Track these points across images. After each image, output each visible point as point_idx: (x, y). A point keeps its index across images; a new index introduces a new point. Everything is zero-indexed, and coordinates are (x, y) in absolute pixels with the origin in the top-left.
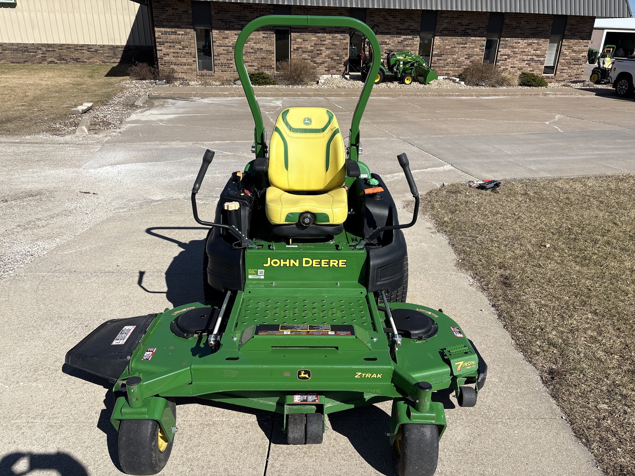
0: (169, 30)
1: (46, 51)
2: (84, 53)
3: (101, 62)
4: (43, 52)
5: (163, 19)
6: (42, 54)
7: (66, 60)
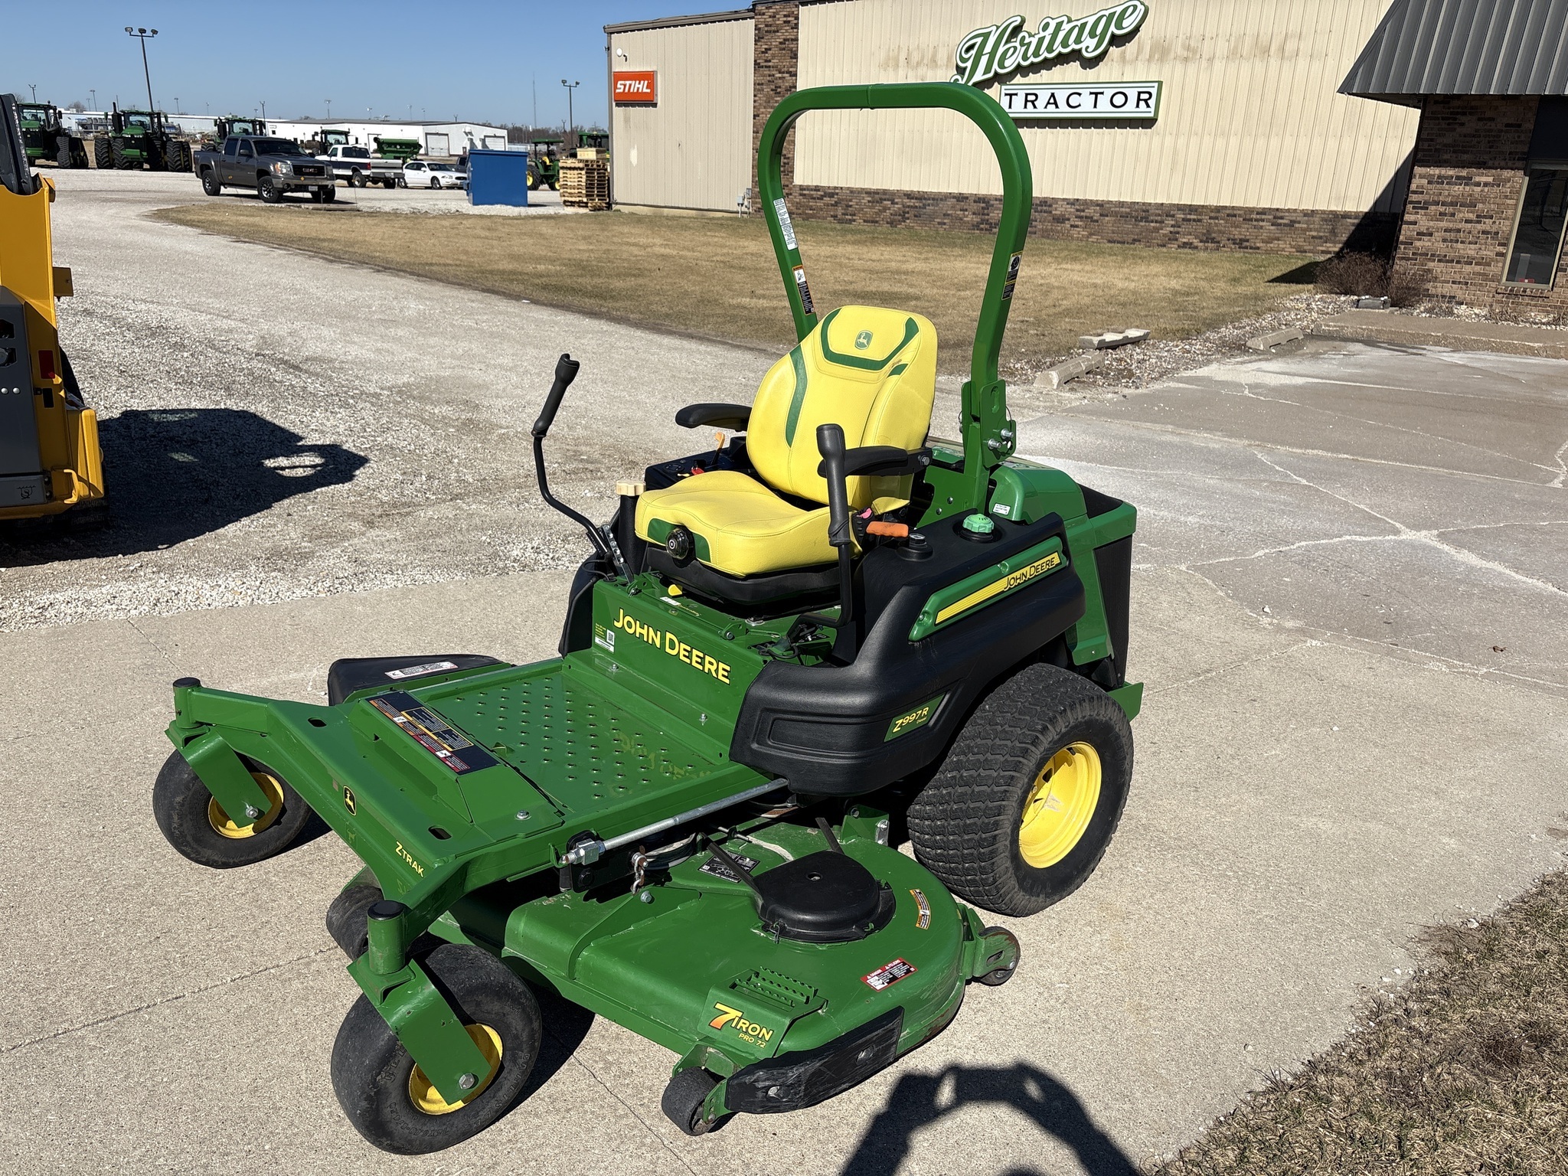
0: (1451, 172)
1: (1183, 220)
2: (1262, 227)
3: (1294, 250)
4: (1177, 221)
5: (1445, 145)
6: (1172, 226)
7: (1219, 242)
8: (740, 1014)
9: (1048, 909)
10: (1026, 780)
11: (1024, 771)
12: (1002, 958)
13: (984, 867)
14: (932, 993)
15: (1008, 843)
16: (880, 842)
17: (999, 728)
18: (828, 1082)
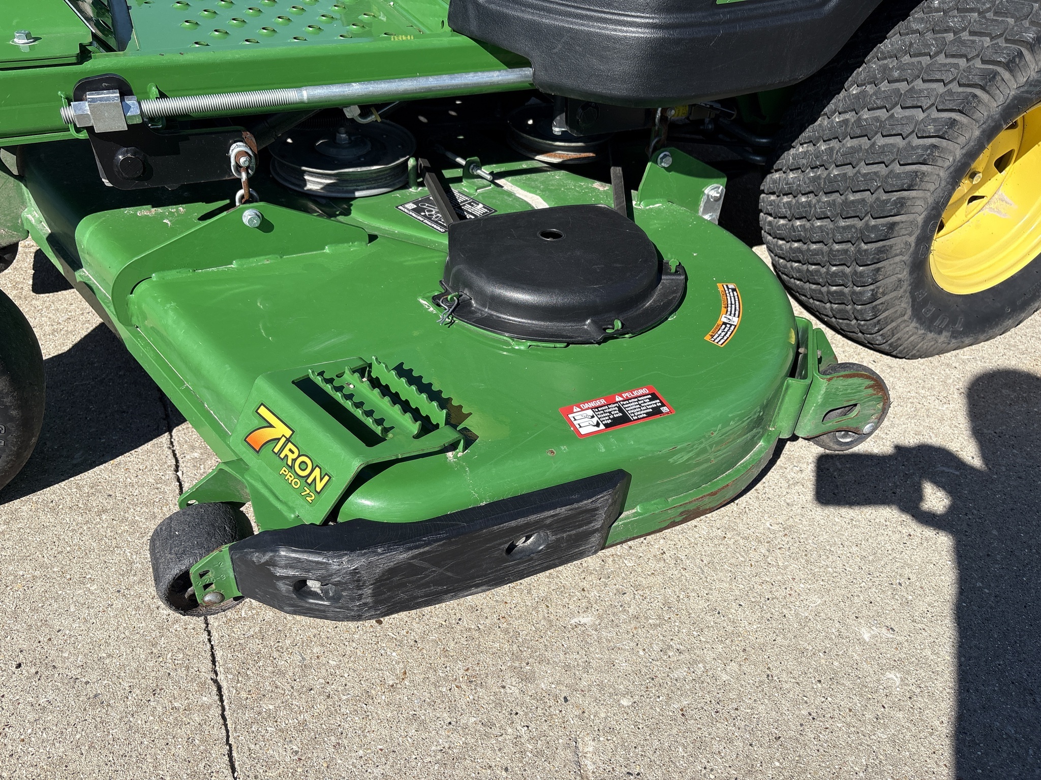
8: (288, 433)
9: (948, 355)
10: (977, 133)
11: (977, 115)
12: (854, 413)
13: (861, 275)
14: (698, 455)
15: (912, 240)
16: (707, 217)
17: (950, 36)
18: (436, 583)
